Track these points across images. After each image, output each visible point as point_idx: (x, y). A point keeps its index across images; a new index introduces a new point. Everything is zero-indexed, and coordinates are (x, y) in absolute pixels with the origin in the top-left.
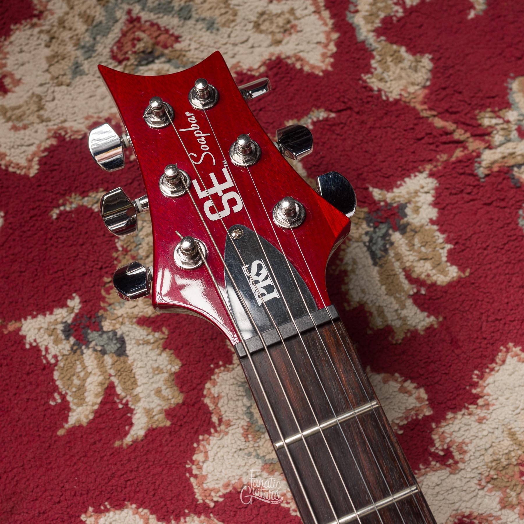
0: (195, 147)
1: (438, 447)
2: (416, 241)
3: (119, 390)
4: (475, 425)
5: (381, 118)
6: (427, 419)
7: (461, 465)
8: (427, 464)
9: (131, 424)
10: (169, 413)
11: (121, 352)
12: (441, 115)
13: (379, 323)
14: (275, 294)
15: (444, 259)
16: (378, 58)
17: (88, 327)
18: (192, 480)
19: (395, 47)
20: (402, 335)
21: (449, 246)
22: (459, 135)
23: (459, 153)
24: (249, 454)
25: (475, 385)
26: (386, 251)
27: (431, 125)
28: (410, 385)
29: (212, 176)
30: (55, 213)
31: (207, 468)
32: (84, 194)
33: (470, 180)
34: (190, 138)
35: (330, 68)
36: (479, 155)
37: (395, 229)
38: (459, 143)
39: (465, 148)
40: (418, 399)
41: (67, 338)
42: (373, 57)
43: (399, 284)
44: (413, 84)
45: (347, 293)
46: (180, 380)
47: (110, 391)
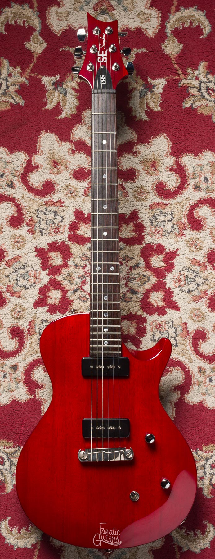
1: (134, 150)
2: (153, 97)
3: (61, 104)
4: (145, 149)
5: (160, 58)
6: (135, 143)
7: (137, 156)
8: (129, 153)
9: (61, 114)
10: (72, 115)
11: (65, 94)
12: (177, 64)
13: (134, 114)
15: (158, 104)
16: (168, 39)
17: (59, 85)
18: (71, 134)
19: (174, 38)
20: (138, 119)
21: (161, 101)
22: (179, 72)
23: (176, 77)
25: (150, 139)
26: (144, 96)
27: (173, 66)
28: (134, 133)
29: (103, 51)
30: (61, 49)
31: (75, 132)
32: (71, 46)
33: (176, 86)
35: (153, 37)
36: (182, 80)
37: (149, 91)
38: (178, 74)
39: (179, 76)
40: (135, 137)
41: (53, 85)
43: (144, 106)
44: (174, 51)
46: (77, 108)
47: (59, 104)
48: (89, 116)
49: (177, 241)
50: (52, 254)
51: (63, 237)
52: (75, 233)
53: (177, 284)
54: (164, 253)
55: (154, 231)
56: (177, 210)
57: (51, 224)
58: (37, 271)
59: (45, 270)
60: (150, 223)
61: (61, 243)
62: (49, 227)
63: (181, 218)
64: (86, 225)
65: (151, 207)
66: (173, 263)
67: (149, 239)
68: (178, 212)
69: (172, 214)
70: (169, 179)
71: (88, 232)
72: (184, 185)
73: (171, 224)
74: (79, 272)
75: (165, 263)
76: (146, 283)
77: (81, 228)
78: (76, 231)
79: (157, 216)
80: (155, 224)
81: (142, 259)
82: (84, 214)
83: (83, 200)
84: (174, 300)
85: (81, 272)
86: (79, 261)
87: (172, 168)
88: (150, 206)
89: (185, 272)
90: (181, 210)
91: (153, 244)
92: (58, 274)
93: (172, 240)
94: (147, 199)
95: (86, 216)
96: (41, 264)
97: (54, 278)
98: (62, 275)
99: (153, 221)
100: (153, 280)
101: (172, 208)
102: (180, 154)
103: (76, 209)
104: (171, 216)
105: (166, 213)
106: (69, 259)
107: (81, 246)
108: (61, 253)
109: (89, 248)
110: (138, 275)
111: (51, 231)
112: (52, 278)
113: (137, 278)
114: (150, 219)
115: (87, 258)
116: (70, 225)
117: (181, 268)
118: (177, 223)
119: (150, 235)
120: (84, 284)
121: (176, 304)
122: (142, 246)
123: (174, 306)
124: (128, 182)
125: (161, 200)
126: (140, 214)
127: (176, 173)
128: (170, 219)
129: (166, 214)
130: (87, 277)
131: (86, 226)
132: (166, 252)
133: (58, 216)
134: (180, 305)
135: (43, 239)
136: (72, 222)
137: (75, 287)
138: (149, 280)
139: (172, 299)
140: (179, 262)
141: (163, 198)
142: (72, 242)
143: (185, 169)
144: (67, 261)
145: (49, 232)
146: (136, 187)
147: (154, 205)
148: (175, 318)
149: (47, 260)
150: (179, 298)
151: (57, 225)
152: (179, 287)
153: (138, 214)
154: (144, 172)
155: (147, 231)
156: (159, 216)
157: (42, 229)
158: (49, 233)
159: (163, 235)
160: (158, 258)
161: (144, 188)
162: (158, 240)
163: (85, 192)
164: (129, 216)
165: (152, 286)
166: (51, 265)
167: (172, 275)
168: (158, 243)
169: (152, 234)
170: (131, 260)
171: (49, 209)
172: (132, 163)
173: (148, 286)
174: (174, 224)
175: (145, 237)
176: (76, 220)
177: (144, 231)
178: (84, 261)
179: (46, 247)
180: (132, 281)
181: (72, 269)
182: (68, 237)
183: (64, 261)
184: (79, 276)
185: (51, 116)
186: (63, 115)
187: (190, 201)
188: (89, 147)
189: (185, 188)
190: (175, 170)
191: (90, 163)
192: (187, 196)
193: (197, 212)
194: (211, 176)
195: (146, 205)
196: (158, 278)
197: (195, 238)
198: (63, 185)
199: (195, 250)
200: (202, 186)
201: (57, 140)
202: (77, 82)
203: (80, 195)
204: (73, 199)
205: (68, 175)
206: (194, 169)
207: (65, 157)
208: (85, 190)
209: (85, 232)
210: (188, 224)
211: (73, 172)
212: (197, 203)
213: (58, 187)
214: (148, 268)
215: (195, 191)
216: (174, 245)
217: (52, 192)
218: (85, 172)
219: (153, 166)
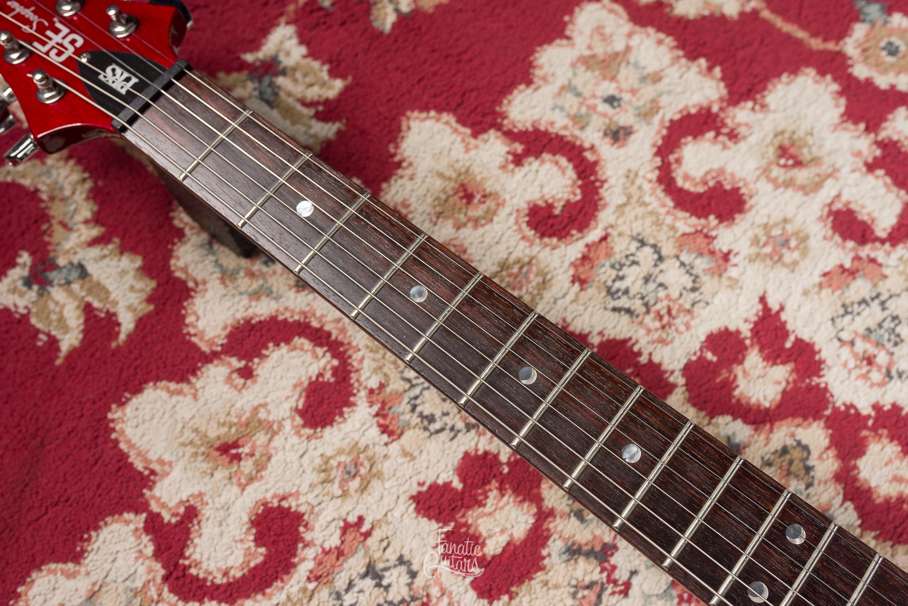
0: (26, 21)
3: (96, 304)
4: (409, 184)
9: (119, 325)
10: (149, 300)
11: (83, 273)
14: (134, 80)
15: (327, 77)
17: (45, 271)
18: (194, 339)
21: (326, 68)
24: (233, 295)
25: (394, 155)
26: (277, 94)
29: (48, 32)
31: (201, 325)
34: (19, 16)
37: (277, 76)
41: (30, 289)
43: (300, 113)
46: (147, 270)
47: (88, 309)
48: (197, 258)
49: (734, 284)
53: (876, 377)
55: (658, 324)
56: (640, 222)
60: (625, 319)
63: (673, 228)
64: (485, 505)
65: (580, 281)
66: (799, 342)
67: (672, 356)
68: (648, 222)
69: (643, 243)
70: (537, 183)
72: (583, 160)
75: (784, 363)
76: (810, 463)
77: (482, 529)
79: (618, 284)
80: (637, 305)
81: (723, 420)
82: (447, 486)
83: (405, 454)
87: (515, 155)
88: (573, 282)
89: (852, 328)
90: (651, 212)
91: (695, 354)
93: (719, 296)
94: (549, 277)
95: (457, 485)
99: (627, 306)
101: (624, 228)
102: (494, 113)
103: (412, 498)
104: (647, 250)
105: (627, 257)
107: (541, 575)
109: (564, 557)
114: (615, 309)
115: (597, 589)
117: (829, 329)
118: (680, 246)
119: (662, 342)
122: (680, 388)
127: (536, 158)
128: (656, 256)
129: (631, 258)
131: (488, 509)
132: (749, 334)
133: (387, 574)
138: (806, 448)
140: (808, 322)
141: (579, 235)
142: (506, 598)
143: (544, 129)
147: (581, 269)
153: (571, 328)
155: (643, 342)
156: (622, 278)
159: (687, 306)
160: (751, 372)
161: (511, 260)
162: (693, 331)
163: (384, 429)
165: (832, 453)
167: (834, 371)
168: (703, 338)
169: (664, 336)
171: (341, 583)
174: (677, 257)
175: (656, 359)
176: (446, 523)
177: (636, 349)
182: (481, 595)
185: (98, 354)
186: (127, 323)
187: (641, 173)
188: (273, 320)
189: (596, 163)
190: (527, 153)
191: (319, 351)
192: (622, 171)
193: (686, 177)
194: (614, 85)
195: (564, 291)
196: (817, 416)
197: (760, 232)
198: (312, 477)
199: (796, 255)
200: (624, 118)
201: (172, 393)
202: (86, 222)
203: (380, 450)
204: (375, 483)
205: (295, 440)
206: (562, 109)
207: (239, 405)
208: (380, 425)
209: (509, 526)
210: (703, 221)
211: (299, 420)
212: (663, 161)
213: (302, 499)
214: (763, 422)
215: (623, 145)
216: (742, 300)
217: (302, 529)
218: (328, 384)
219: (469, 197)
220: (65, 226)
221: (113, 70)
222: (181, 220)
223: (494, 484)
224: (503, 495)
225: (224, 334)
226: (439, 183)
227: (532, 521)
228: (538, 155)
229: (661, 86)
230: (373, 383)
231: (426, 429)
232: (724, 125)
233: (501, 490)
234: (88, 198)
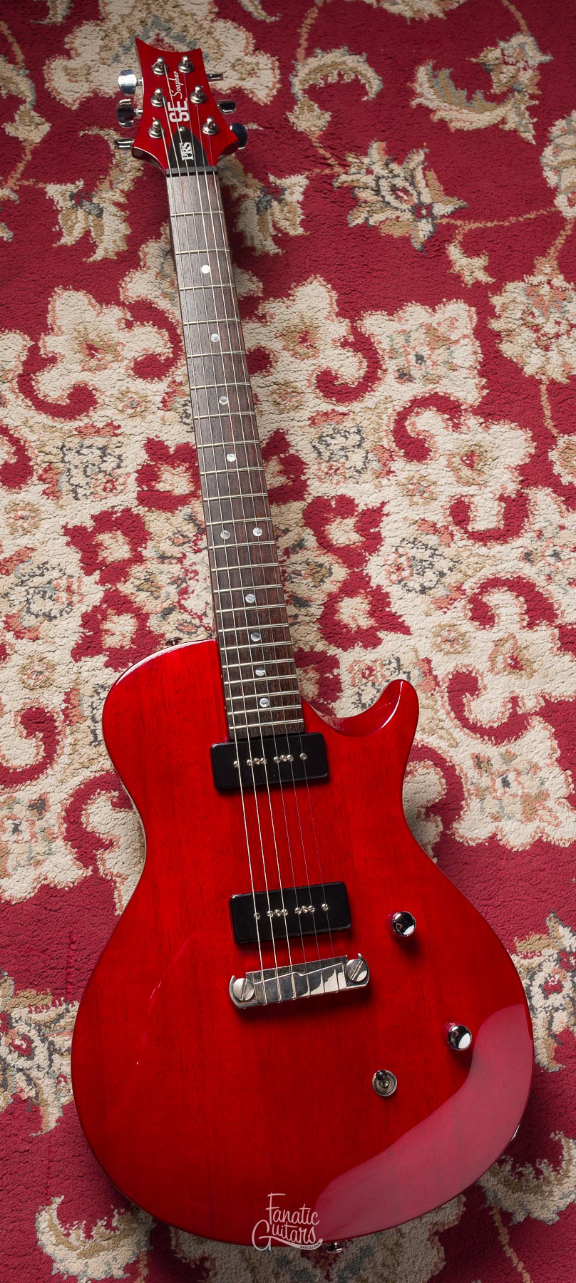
0: (174, 88)
1: (260, 311)
2: (286, 209)
3: (93, 234)
4: (283, 309)
5: (289, 139)
6: (259, 298)
7: (269, 324)
8: (251, 318)
9: (95, 253)
10: (117, 254)
11: (100, 215)
12: (325, 148)
13: (249, 243)
14: (192, 158)
15: (298, 223)
16: (299, 105)
17: (84, 198)
18: (121, 289)
19: (312, 103)
20: (260, 253)
21: (303, 217)
22: (332, 161)
23: (327, 171)
24: (155, 286)
25: (291, 289)
26: (266, 209)
27: (317, 152)
28: (255, 279)
29: (178, 103)
30: (81, 134)
31: (129, 285)
32: (102, 128)
33: (328, 187)
34: (173, 84)
35: (269, 103)
36: (338, 176)
37: (276, 200)
38: (330, 166)
39: (332, 170)
40: (258, 286)
41: (71, 200)
42: (297, 104)
43: (268, 228)
44: (315, 126)
45: (236, 223)
46: (129, 239)
47: (88, 233)
48: (155, 254)
49: (379, 487)
50: (105, 538)
51: (126, 498)
52: (151, 489)
53: (394, 577)
54: (356, 513)
55: (326, 470)
56: (368, 423)
57: (96, 474)
58: (72, 577)
59: (91, 574)
60: (315, 455)
61: (123, 511)
62: (93, 480)
63: (380, 439)
64: (175, 469)
65: (313, 421)
66: (379, 533)
67: (318, 488)
68: (372, 426)
69: (359, 432)
70: (342, 362)
71: (182, 483)
72: (375, 372)
73: (361, 453)
74: (170, 570)
75: (360, 535)
76: (325, 580)
77: (164, 476)
78: (153, 483)
79: (328, 438)
80: (326, 455)
81: (308, 530)
82: (167, 447)
83: (163, 419)
84: (393, 611)
85: (176, 569)
86: (166, 547)
87: (346, 341)
88: (309, 419)
89: (408, 550)
90: (378, 424)
91: (328, 496)
92: (123, 579)
93: (367, 485)
94: (302, 407)
95: (172, 451)
96: (81, 561)
97: (114, 588)
98: (132, 580)
99: (322, 450)
100: (340, 572)
101: (358, 419)
102: (358, 313)
103: (148, 438)
104: (358, 437)
105: (346, 431)
106: (144, 546)
107: (169, 514)
108: (124, 534)
109: (186, 517)
110: (304, 565)
111: (98, 489)
112: (111, 588)
113: (303, 572)
114: (314, 447)
115: (186, 540)
116: (137, 472)
117: (397, 541)
118: (375, 449)
119: (320, 479)
120: (186, 596)
121: (400, 620)
122: (304, 503)
123: (396, 625)
124: (256, 374)
125: (332, 407)
126: (289, 438)
127: (354, 351)
128: (358, 443)
129: (347, 433)
130: (190, 579)
131: (174, 472)
132: (361, 511)
133: (109, 457)
134: (408, 620)
135: (79, 508)
136: (143, 466)
137: (166, 605)
138: (331, 574)
139: (387, 609)
140: (392, 530)
141: (335, 402)
142: (147, 509)
143: (372, 341)
144: (140, 549)
145: (92, 490)
146: (275, 383)
147: (319, 417)
148: (402, 650)
149: (95, 551)
150: (403, 605)
151: (110, 475)
152: (400, 582)
153: (287, 437)
154: (286, 353)
155: (311, 471)
156: (333, 438)
157: (77, 486)
158: (92, 493)
159: (347, 475)
160: (343, 526)
161: (293, 384)
162: (338, 487)
163: (164, 401)
164: (267, 444)
165: (339, 585)
166: (103, 562)
167: (379, 558)
168: (338, 494)
169: (323, 477)
170: (286, 534)
171: (87, 442)
172: (257, 337)
173: (330, 586)
174: (367, 453)
175: (309, 483)
176: (151, 460)
177: (305, 471)
178: (179, 546)
179: (89, 524)
180: (294, 580)
181: (153, 566)
182: (138, 499)
183: (133, 550)
184: (172, 580)
185: (74, 257)
186: (99, 255)
187: (395, 403)
188: (163, 312)
189: (379, 379)
190: (352, 345)
191: (169, 345)
192: (386, 394)
193: (413, 424)
194: (429, 352)
195: (301, 419)
196: (350, 567)
197: (417, 476)
198: (115, 392)
199: (421, 501)
200: (416, 372)
201: (90, 304)
202: (122, 191)
203: (154, 408)
204: (139, 419)
205: (123, 371)
206: (392, 340)
207: (113, 335)
208: (163, 398)
209: (176, 485)
210: (397, 448)
211: (132, 365)
212: (411, 407)
213: (103, 397)
214: (325, 548)
215: (401, 383)
216: (374, 495)
217: (91, 408)
218: (159, 362)
219: (304, 340)
220: (111, 184)
221: (188, 145)
222: (165, 230)
223: (187, 465)
224: (185, 472)
225: (136, 299)
226: (297, 321)
227: (187, 492)
228: (356, 350)
229: (451, 374)
230: (178, 379)
231: (181, 417)
232: (459, 418)
233: (187, 469)
234: (133, 180)
